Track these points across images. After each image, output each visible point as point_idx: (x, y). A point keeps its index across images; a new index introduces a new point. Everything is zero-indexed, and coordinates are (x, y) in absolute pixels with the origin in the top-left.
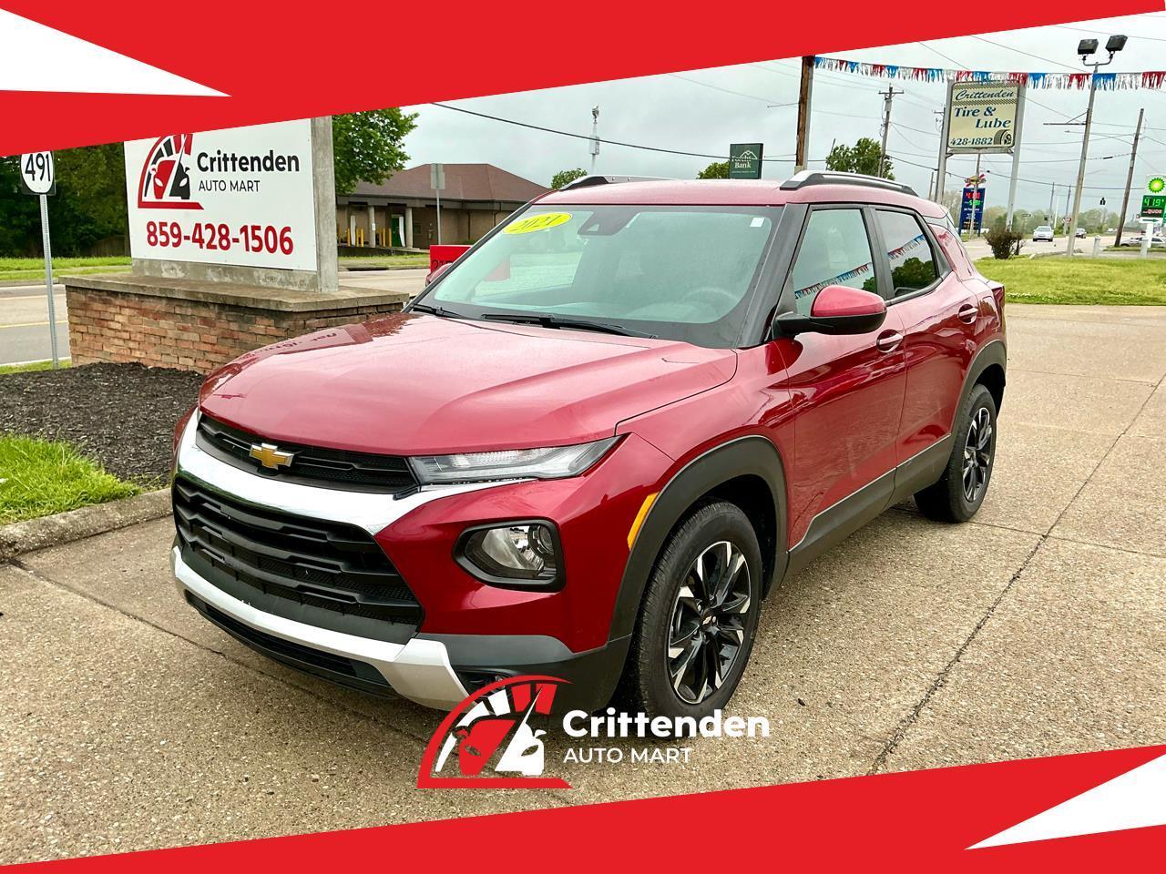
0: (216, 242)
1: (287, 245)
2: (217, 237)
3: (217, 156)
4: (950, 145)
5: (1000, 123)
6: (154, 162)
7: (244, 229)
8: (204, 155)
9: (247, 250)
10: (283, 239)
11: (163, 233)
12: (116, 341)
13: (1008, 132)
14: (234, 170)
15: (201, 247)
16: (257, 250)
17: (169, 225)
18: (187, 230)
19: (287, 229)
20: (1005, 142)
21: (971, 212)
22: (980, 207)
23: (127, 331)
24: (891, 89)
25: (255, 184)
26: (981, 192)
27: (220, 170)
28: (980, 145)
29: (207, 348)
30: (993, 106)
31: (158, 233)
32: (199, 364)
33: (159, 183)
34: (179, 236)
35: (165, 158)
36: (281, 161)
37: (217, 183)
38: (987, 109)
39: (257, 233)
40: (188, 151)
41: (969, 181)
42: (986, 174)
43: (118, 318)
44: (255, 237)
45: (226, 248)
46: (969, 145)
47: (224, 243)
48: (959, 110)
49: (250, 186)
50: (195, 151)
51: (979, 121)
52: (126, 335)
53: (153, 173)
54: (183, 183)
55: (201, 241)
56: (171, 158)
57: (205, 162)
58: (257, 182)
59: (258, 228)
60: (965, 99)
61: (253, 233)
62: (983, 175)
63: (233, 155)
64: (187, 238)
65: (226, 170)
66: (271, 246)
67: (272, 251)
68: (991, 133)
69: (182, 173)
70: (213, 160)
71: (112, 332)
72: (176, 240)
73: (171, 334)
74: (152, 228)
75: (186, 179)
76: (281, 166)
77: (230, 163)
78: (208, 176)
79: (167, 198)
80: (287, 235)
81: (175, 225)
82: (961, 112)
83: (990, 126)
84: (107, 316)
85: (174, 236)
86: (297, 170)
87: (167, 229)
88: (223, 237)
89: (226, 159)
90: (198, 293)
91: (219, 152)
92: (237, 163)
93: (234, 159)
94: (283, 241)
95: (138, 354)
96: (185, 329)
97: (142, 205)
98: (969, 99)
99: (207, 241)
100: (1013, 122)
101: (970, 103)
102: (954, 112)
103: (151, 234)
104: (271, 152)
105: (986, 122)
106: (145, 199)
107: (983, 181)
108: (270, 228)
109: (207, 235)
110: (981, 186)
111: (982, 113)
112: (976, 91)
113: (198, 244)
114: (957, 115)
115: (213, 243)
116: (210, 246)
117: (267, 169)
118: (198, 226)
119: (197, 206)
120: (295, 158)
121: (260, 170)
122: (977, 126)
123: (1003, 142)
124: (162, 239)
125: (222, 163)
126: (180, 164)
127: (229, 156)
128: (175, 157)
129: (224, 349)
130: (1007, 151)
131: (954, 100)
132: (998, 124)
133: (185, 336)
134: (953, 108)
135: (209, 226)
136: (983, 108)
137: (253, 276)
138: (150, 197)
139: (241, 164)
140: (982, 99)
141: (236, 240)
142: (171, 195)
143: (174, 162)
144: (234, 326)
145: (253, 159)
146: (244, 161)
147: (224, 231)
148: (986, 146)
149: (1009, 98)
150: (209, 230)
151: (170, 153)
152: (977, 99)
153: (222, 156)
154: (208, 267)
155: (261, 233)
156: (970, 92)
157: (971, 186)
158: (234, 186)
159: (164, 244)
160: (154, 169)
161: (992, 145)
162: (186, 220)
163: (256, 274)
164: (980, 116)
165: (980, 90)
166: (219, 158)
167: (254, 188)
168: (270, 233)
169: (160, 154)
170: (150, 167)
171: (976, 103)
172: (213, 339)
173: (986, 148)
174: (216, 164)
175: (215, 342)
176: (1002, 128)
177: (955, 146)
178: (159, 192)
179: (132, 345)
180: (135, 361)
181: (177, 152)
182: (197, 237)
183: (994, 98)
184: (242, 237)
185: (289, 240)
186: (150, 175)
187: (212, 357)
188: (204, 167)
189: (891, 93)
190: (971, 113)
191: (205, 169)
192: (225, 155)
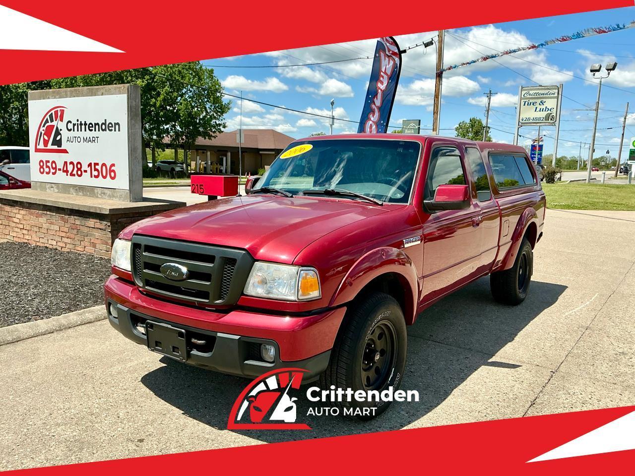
0: (75, 172)
1: (113, 174)
2: (76, 169)
3: (77, 123)
4: (521, 121)
5: (548, 109)
6: (44, 126)
7: (90, 165)
8: (70, 122)
9: (91, 177)
10: (111, 171)
11: (48, 167)
12: (16, 230)
13: (553, 114)
14: (85, 131)
15: (67, 175)
16: (96, 177)
17: (51, 162)
18: (60, 165)
19: (113, 165)
20: (551, 119)
21: (535, 157)
22: (540, 154)
23: (22, 224)
24: (490, 91)
25: (96, 138)
26: (541, 147)
27: (78, 131)
28: (537, 121)
29: (63, 234)
30: (544, 100)
31: (45, 167)
32: (59, 244)
33: (46, 138)
34: (55, 168)
35: (50, 124)
36: (110, 125)
37: (76, 138)
38: (541, 102)
39: (97, 167)
40: (62, 120)
41: (535, 141)
42: (543, 137)
43: (18, 216)
44: (96, 170)
45: (80, 176)
46: (531, 121)
47: (79, 173)
48: (525, 102)
49: (93, 140)
50: (65, 120)
51: (536, 108)
52: (21, 226)
53: (43, 132)
54: (58, 138)
55: (67, 171)
56: (52, 124)
57: (70, 126)
58: (97, 137)
59: (97, 164)
60: (529, 96)
61: (95, 167)
62: (542, 138)
63: (85, 122)
64: (60, 170)
65: (81, 131)
66: (104, 175)
67: (104, 177)
68: (543, 114)
69: (58, 133)
70: (74, 125)
71: (15, 224)
72: (54, 171)
73: (45, 226)
74: (42, 164)
75: (60, 136)
76: (110, 128)
77: (83, 127)
78: (72, 134)
79: (50, 147)
80: (113, 168)
81: (54, 162)
82: (527, 103)
83: (543, 111)
84: (12, 215)
85: (53, 168)
86: (119, 131)
87: (49, 164)
88: (78, 170)
89: (81, 124)
90: (59, 202)
91: (78, 120)
92: (87, 126)
93: (85, 124)
94: (111, 172)
95: (27, 237)
96: (51, 223)
97: (37, 150)
98: (531, 96)
99: (70, 172)
100: (555, 109)
101: (532, 98)
102: (523, 103)
103: (42, 167)
104: (105, 120)
105: (540, 109)
106: (38, 147)
107: (542, 141)
108: (104, 165)
109: (70, 168)
110: (540, 143)
111: (538, 104)
112: (535, 92)
113: (65, 173)
114: (524, 105)
115: (73, 173)
116: (72, 175)
117: (103, 130)
118: (66, 163)
119: (65, 151)
120: (118, 124)
121: (99, 131)
122: (536, 111)
123: (550, 120)
124: (47, 170)
125: (79, 126)
126: (57, 127)
127: (83, 123)
128: (55, 123)
129: (72, 236)
130: (553, 124)
131: (522, 96)
132: (547, 109)
133: (52, 227)
134: (522, 101)
135: (72, 163)
136: (539, 101)
137: (94, 191)
138: (41, 146)
139: (89, 127)
140: (538, 96)
141: (85, 171)
142: (52, 145)
143: (54, 126)
144: (78, 222)
145: (96, 124)
146: (91, 126)
147: (79, 166)
148: (540, 121)
149: (553, 95)
150: (72, 165)
151: (52, 121)
152: (535, 96)
153: (79, 123)
154: (71, 187)
155: (99, 167)
156: (531, 92)
157: (535, 144)
158: (85, 140)
159: (48, 173)
160: (43, 130)
161: (544, 121)
162: (59, 159)
163: (96, 191)
164: (537, 105)
165: (537, 92)
166: (78, 124)
167: (96, 141)
168: (104, 167)
169: (47, 121)
170: (42, 129)
171: (534, 98)
172: (66, 230)
173: (541, 123)
174: (76, 127)
175: (67, 231)
176: (549, 112)
177: (524, 121)
178: (46, 143)
179: (25, 232)
180: (26, 241)
181: (56, 120)
182: (65, 169)
183: (544, 96)
184: (89, 169)
185: (114, 171)
186: (41, 133)
187: (65, 240)
188: (69, 128)
189: (490, 93)
190: (532, 104)
191: (70, 130)
192: (81, 122)
